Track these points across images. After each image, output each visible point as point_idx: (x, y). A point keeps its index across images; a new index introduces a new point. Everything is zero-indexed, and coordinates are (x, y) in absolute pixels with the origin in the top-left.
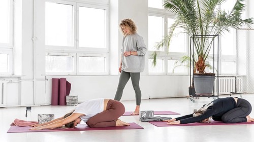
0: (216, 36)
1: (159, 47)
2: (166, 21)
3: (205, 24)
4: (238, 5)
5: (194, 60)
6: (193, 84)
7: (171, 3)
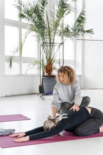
0: (61, 44)
1: (15, 52)
2: (20, 31)
3: (52, 34)
4: (80, 19)
5: (43, 64)
6: (42, 84)
7: (24, 14)
